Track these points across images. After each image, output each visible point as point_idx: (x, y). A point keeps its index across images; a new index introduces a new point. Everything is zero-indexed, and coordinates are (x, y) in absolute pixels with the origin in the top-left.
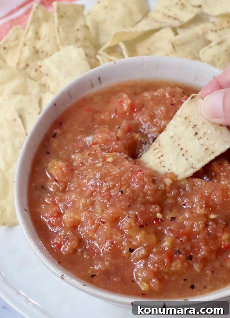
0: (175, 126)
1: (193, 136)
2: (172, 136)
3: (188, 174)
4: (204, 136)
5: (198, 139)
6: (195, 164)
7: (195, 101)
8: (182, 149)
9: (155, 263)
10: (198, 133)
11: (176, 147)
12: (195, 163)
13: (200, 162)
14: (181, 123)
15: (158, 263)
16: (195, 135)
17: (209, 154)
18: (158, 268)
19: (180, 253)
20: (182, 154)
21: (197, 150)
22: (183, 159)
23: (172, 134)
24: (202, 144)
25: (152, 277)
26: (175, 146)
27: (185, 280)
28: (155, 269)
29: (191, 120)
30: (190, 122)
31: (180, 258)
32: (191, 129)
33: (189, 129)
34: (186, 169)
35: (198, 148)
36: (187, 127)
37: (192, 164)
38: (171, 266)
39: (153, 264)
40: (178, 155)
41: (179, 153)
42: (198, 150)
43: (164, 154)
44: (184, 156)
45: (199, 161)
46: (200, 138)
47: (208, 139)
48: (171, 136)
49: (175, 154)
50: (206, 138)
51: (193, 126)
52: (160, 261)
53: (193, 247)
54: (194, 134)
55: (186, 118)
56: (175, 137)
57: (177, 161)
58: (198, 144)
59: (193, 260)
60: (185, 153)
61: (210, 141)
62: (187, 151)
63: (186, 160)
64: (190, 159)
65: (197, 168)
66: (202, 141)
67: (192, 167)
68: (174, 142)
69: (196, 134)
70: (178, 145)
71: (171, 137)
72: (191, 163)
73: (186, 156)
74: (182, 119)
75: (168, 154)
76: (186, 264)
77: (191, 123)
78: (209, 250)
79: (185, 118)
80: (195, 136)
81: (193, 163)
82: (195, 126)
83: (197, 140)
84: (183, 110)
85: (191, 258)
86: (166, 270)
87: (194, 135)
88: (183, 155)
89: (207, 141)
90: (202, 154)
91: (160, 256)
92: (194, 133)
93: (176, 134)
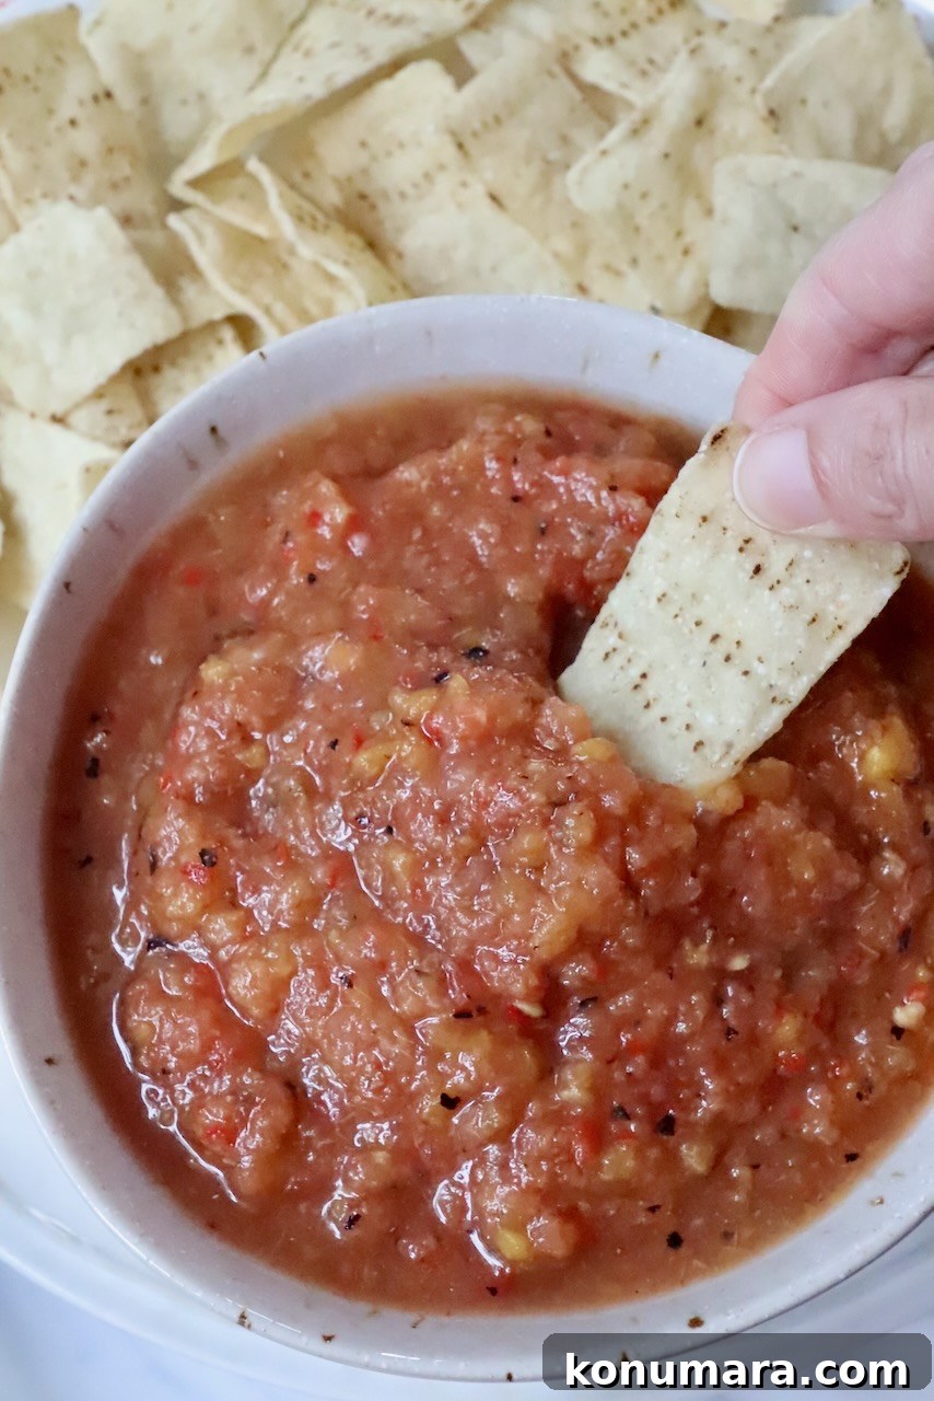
0: (667, 556)
1: (747, 580)
2: (664, 595)
3: (766, 730)
4: (791, 576)
5: (772, 588)
6: (779, 683)
7: (728, 449)
8: (715, 638)
9: (541, 1157)
10: (766, 566)
11: (691, 632)
12: (780, 681)
13: (799, 673)
14: (687, 540)
15: (550, 1159)
16: (756, 577)
17: (824, 636)
18: (553, 1175)
19: (628, 1117)
20: (721, 657)
21: (777, 633)
22: (731, 675)
23: (659, 586)
24: (792, 606)
25: (532, 1211)
26: (686, 631)
27: (653, 1209)
28: (541, 1182)
29: (725, 524)
30: (724, 529)
31: (629, 1135)
32: (734, 557)
33: (723, 556)
34: (755, 713)
35: (778, 624)
36: (717, 551)
37: (771, 686)
38: (600, 1167)
39: (531, 1163)
40: (705, 664)
41: (708, 654)
42: (780, 630)
43: (650, 666)
44: (730, 662)
45: (795, 670)
46: (778, 582)
47: (808, 581)
48: (659, 593)
49: (695, 661)
50: (800, 580)
51: (740, 543)
52: (556, 1150)
53: (672, 1086)
54: (752, 573)
55: (705, 519)
56: (675, 595)
57: (711, 687)
58: (774, 607)
59: (679, 1131)
60: (733, 648)
61: (817, 588)
62: (738, 643)
63: (744, 678)
64: (760, 669)
65: (792, 699)
66: (785, 592)
67: (774, 700)
68: (676, 616)
69: (758, 570)
70: (698, 624)
71: (659, 600)
72: (764, 684)
73: (737, 662)
74: (691, 525)
75: (665, 666)
76: (653, 1153)
77: (729, 533)
78: (732, 1088)
79: (700, 521)
80: (754, 581)
81: (773, 682)
82: (747, 542)
83: (767, 592)
84: (686, 493)
85: (667, 1126)
86: (581, 1183)
87: (752, 578)
88: (728, 659)
89: (806, 588)
90: (801, 642)
91: (556, 1133)
92: (750, 568)
93: (676, 584)
